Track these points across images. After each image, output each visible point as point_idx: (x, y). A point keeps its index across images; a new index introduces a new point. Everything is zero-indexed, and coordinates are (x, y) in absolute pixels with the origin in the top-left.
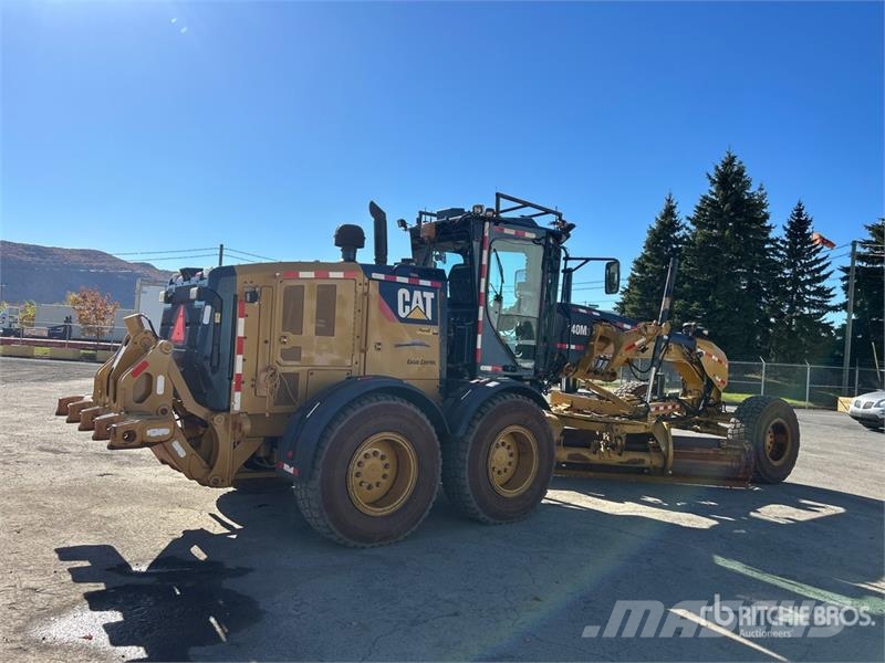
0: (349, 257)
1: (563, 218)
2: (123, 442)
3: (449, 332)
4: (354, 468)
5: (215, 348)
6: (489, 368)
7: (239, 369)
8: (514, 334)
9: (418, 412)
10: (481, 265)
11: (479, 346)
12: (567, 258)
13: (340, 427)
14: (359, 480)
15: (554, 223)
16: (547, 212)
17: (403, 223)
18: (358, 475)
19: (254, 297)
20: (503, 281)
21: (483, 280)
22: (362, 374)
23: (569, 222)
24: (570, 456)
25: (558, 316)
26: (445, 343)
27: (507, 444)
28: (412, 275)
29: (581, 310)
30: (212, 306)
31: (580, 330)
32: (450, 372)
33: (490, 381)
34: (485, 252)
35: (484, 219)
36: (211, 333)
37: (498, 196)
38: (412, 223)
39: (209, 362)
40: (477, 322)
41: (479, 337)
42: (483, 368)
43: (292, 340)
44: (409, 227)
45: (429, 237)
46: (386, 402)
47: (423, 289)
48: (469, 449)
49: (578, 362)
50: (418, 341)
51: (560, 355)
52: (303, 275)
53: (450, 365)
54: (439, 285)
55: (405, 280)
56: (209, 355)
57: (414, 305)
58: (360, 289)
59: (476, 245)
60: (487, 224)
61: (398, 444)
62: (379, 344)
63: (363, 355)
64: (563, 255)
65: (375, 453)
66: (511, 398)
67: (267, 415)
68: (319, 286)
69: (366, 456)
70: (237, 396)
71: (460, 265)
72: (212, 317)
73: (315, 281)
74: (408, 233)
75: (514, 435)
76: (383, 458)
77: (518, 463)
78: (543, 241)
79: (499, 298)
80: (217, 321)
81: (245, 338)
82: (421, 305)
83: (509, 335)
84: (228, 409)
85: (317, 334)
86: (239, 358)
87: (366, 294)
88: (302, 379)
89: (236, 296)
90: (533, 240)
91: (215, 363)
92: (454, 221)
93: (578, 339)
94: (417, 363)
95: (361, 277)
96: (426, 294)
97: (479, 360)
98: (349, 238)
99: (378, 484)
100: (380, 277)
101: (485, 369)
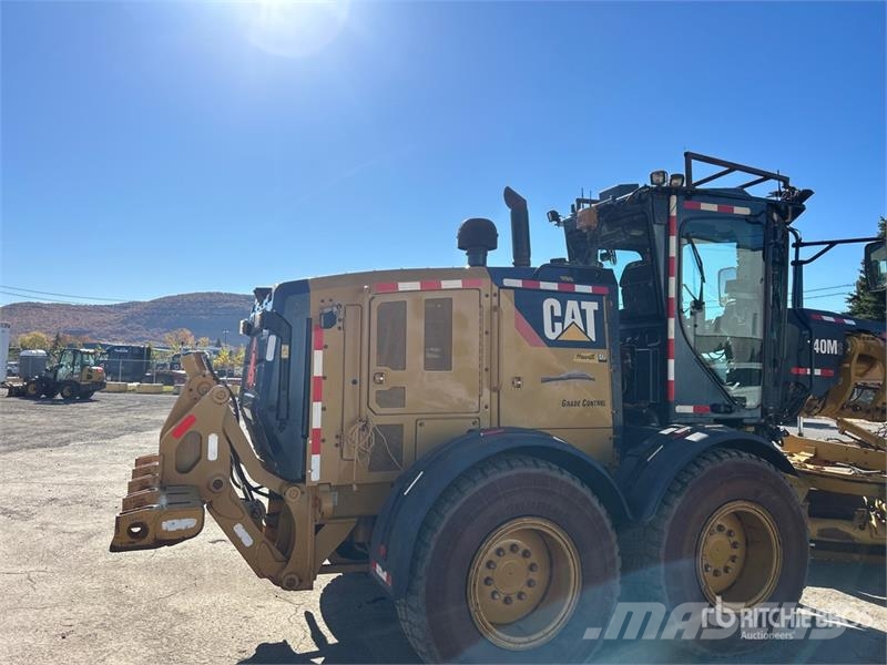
0: (477, 259)
1: (791, 184)
2: (129, 539)
3: (623, 357)
4: (480, 570)
5: (284, 393)
6: (689, 409)
7: (316, 421)
8: (724, 357)
9: (577, 484)
10: (668, 259)
11: (671, 377)
12: (798, 244)
13: (453, 510)
14: (489, 589)
15: (776, 194)
16: (767, 176)
17: (554, 216)
18: (487, 581)
19: (330, 320)
20: (703, 280)
21: (673, 281)
22: (495, 425)
23: (800, 188)
24: (822, 532)
25: (790, 330)
26: (619, 374)
27: (727, 527)
28: (563, 278)
29: (826, 318)
30: (278, 336)
31: (827, 347)
32: (630, 416)
33: (692, 432)
34: (673, 240)
35: (670, 191)
36: (276, 374)
37: (689, 157)
38: (566, 215)
39: (274, 414)
40: (666, 342)
41: (671, 363)
42: (679, 409)
43: (392, 377)
44: (562, 220)
45: (589, 228)
46: (526, 470)
47: (581, 297)
48: (665, 541)
49: (827, 393)
50: (575, 372)
51: (797, 384)
52: (403, 286)
53: (627, 405)
54: (605, 290)
55: (554, 286)
56: (275, 404)
57: (568, 321)
58: (486, 302)
59: (658, 230)
60: (674, 199)
61: (548, 535)
62: (519, 379)
63: (495, 395)
64: (792, 239)
65: (513, 548)
66: (730, 458)
67: (355, 487)
68: (427, 301)
69: (499, 552)
70: (315, 461)
71: (636, 263)
72: (278, 351)
73: (421, 294)
74: (562, 228)
75: (738, 516)
76: (526, 554)
77: (747, 556)
78: (762, 219)
79: (698, 305)
80: (285, 355)
81: (324, 378)
82: (578, 321)
83: (717, 358)
84: (303, 479)
85: (426, 369)
86: (316, 407)
87: (496, 309)
88: (408, 432)
89: (309, 321)
90: (746, 218)
91: (283, 415)
92: (624, 200)
93: (824, 360)
94: (577, 404)
95: (487, 285)
96: (585, 305)
97: (672, 398)
98: (477, 237)
99: (520, 595)
100: (515, 283)
101: (682, 409)
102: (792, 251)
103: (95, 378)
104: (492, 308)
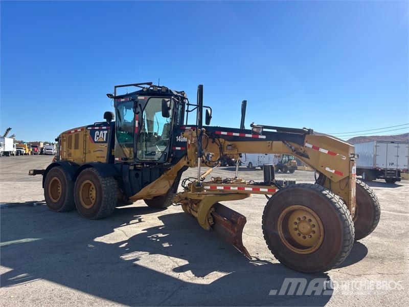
26: (109, 150)
29: (187, 128)
31: (183, 139)
43: (70, 151)
47: (103, 130)
50: (99, 149)
54: (109, 128)
55: (98, 128)
57: (100, 136)
63: (85, 155)
73: (74, 133)
85: (75, 149)
94: (99, 157)
95: (85, 129)
96: (104, 132)
97: (115, 156)
100: (90, 128)
101: (117, 159)
102: (186, 106)
103: (292, 165)
104: (86, 135)
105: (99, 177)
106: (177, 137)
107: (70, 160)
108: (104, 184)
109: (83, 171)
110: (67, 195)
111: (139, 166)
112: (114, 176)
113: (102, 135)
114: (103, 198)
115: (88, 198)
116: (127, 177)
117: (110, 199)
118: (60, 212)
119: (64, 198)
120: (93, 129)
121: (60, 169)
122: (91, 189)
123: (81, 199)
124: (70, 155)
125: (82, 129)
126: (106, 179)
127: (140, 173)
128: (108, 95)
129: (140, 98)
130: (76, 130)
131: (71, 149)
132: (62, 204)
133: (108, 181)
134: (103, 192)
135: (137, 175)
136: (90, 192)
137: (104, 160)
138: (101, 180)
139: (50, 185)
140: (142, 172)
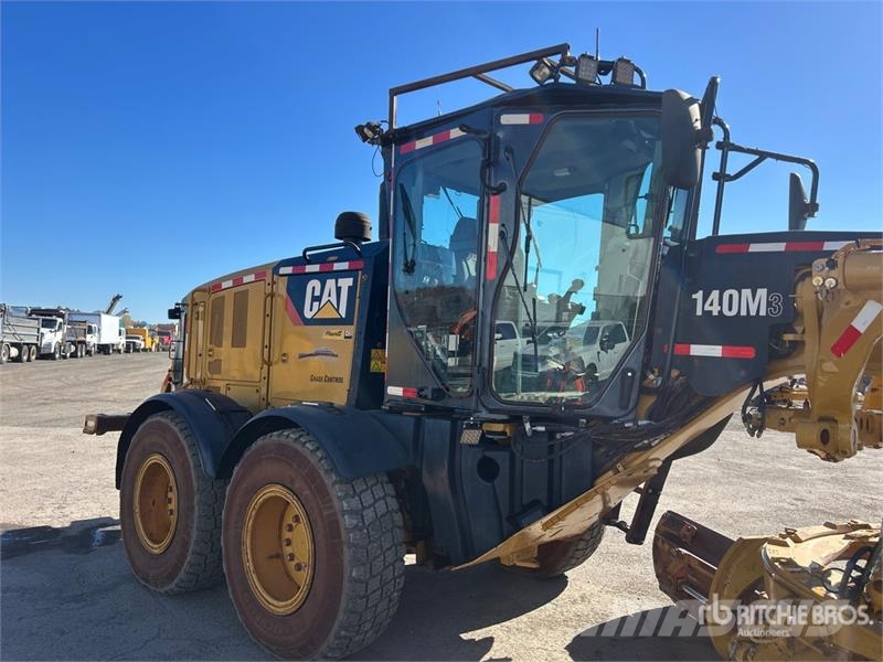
6: (399, 391)
11: (387, 353)
26: (361, 351)
29: (762, 247)
31: (740, 303)
41: (387, 338)
42: (391, 391)
43: (216, 353)
47: (338, 275)
50: (322, 348)
52: (225, 284)
54: (361, 265)
55: (316, 268)
57: (325, 299)
58: (268, 290)
60: (393, 148)
62: (285, 355)
68: (235, 294)
73: (233, 290)
82: (334, 298)
85: (232, 346)
87: (274, 294)
94: (320, 379)
95: (270, 275)
96: (341, 282)
97: (386, 377)
100: (288, 270)
101: (394, 391)
104: (272, 295)
105: (329, 480)
106: (699, 296)
107: (218, 384)
108: (352, 512)
109: (260, 442)
110: (194, 535)
111: (499, 428)
112: (389, 474)
113: (334, 295)
114: (346, 584)
115: (279, 556)
116: (444, 474)
117: (374, 584)
118: (170, 595)
119: (185, 545)
120: (298, 274)
121: (172, 426)
122: (289, 520)
123: (250, 565)
124: (215, 366)
125: (259, 273)
126: (360, 486)
127: (501, 457)
128: (360, 130)
129: (507, 119)
130: (237, 279)
131: (220, 345)
132: (177, 568)
133: (367, 498)
134: (347, 555)
135: (487, 469)
136: (287, 535)
137: (340, 396)
138: (336, 491)
139: (139, 483)
140: (512, 457)
